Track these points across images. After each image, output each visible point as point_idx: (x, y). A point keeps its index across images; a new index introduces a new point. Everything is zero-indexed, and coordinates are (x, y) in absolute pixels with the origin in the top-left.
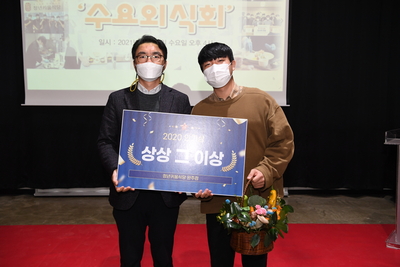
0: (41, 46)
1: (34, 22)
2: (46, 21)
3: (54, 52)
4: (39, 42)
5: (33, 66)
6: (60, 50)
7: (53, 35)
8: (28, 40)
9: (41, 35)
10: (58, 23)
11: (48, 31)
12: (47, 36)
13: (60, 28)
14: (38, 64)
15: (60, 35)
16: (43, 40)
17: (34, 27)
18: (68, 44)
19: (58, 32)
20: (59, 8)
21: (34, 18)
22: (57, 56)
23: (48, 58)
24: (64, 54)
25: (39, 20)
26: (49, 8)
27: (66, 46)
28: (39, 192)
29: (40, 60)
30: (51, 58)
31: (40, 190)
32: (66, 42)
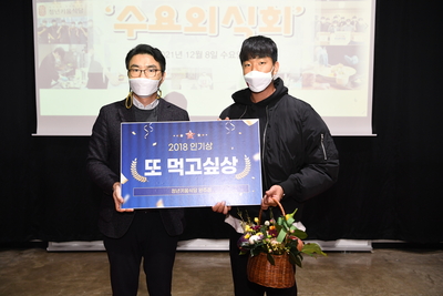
0: (58, 60)
1: (49, 30)
2: (65, 28)
3: (74, 68)
4: (56, 55)
5: (48, 86)
6: (83, 65)
7: (74, 46)
8: (42, 52)
9: (58, 46)
10: (80, 31)
11: (68, 41)
12: (66, 47)
13: (81, 37)
14: (53, 82)
15: (82, 46)
16: (61, 52)
17: (50, 36)
18: (92, 57)
19: (79, 43)
20: (81, 11)
21: (49, 25)
22: (78, 72)
23: (67, 75)
24: (86, 70)
25: (56, 27)
26: (69, 12)
27: (89, 60)
28: (53, 246)
29: (56, 78)
30: (71, 75)
31: (54, 244)
32: (89, 54)
